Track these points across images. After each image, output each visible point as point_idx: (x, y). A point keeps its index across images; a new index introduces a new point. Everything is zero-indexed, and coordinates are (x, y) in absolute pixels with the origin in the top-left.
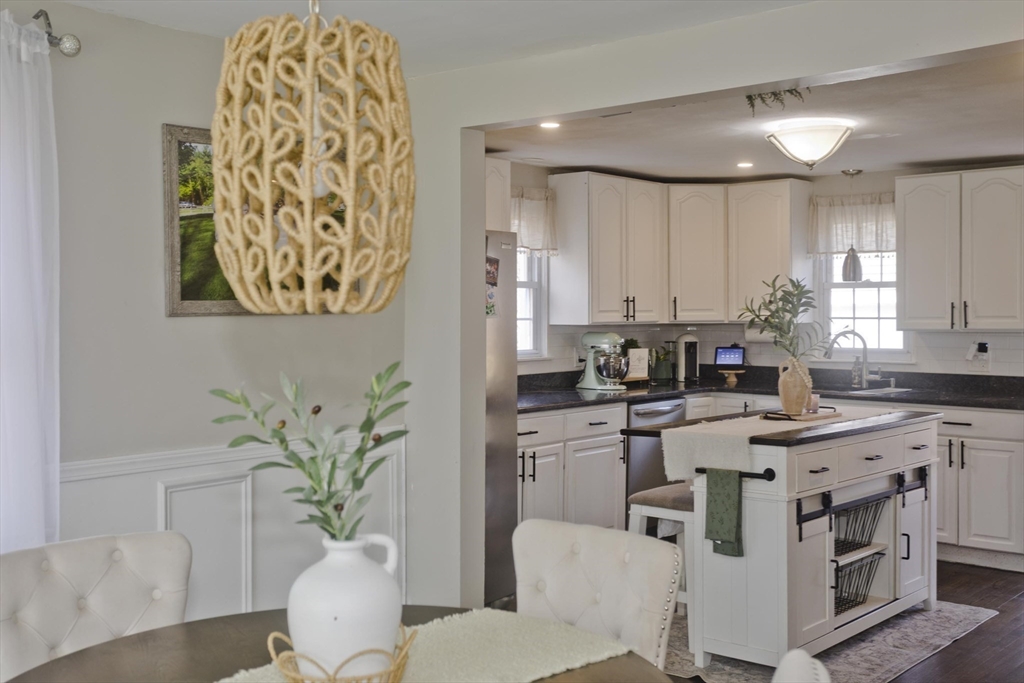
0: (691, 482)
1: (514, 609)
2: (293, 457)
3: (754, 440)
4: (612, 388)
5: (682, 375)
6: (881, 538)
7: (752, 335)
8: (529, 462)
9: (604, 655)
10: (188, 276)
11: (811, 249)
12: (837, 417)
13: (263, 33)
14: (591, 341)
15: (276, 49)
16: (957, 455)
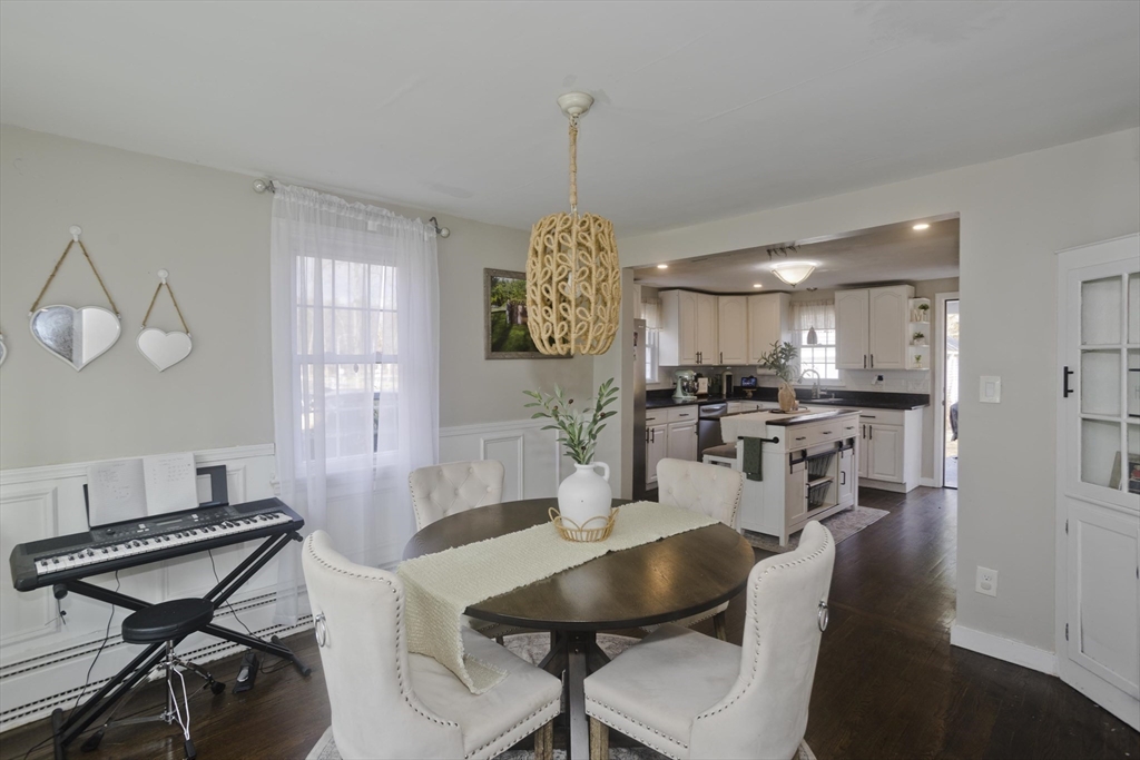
0: (735, 444)
1: (657, 501)
2: (562, 423)
3: (768, 423)
4: (690, 397)
5: (725, 392)
6: (831, 473)
7: (760, 371)
8: (651, 433)
9: (708, 524)
10: (495, 340)
11: (790, 328)
12: (807, 412)
13: (553, 221)
14: (680, 374)
15: (558, 229)
16: (868, 432)
